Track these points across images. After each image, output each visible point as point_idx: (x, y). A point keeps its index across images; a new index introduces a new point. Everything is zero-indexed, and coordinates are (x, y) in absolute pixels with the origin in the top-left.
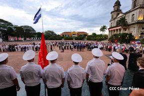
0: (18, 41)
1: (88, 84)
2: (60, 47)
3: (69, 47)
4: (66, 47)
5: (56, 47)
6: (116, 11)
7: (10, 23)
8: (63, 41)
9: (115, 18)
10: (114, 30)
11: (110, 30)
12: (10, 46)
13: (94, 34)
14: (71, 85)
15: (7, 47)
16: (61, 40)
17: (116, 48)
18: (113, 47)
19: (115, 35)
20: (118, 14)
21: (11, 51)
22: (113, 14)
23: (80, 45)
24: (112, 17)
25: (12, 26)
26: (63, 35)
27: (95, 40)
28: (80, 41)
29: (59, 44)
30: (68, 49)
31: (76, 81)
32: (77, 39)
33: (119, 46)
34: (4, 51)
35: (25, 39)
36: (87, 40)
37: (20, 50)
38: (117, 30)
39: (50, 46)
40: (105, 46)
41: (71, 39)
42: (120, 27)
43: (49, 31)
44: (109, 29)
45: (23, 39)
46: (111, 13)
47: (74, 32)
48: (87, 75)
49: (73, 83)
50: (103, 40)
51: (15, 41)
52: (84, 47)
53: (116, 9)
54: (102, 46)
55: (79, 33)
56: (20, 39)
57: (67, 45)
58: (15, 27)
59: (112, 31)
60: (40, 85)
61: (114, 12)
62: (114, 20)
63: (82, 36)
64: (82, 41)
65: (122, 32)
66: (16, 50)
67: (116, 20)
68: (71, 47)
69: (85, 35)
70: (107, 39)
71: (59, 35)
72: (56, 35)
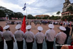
0: (15, 19)
1: (46, 42)
2: (34, 23)
3: (39, 23)
4: (38, 23)
5: (33, 23)
6: (67, 2)
7: (12, 11)
8: (36, 20)
9: (66, 7)
10: (65, 14)
11: (63, 13)
12: (12, 22)
13: (53, 16)
14: (37, 41)
15: (11, 22)
16: (35, 19)
17: (65, 24)
18: (63, 23)
19: (65, 17)
20: (68, 4)
21: (12, 24)
22: (65, 4)
23: (45, 22)
24: (64, 6)
25: (13, 12)
26: (36, 17)
27: (53, 19)
28: (45, 20)
29: (34, 21)
30: (38, 24)
31: (39, 40)
32: (43, 19)
33: (67, 23)
34: (10, 24)
35: (19, 19)
36: (49, 19)
37: (16, 24)
38: (67, 14)
39: (30, 22)
40: (58, 23)
41: (41, 19)
42: (68, 12)
43: (30, 15)
44: (61, 13)
45: (18, 19)
46: (64, 4)
47: (42, 15)
48: (46, 38)
49: (38, 41)
50: (58, 19)
51: (14, 19)
52: (47, 23)
53: (67, 1)
54: (57, 23)
55: (44, 16)
56: (16, 19)
57: (38, 22)
58: (14, 13)
59: (63, 14)
60: (23, 41)
61: (65, 3)
62: (65, 8)
63: (46, 17)
64: (46, 20)
65: (70, 15)
66: (15, 24)
67: (66, 8)
68: (40, 23)
69: (48, 16)
70: (60, 18)
71: (34, 17)
72: (33, 16)
